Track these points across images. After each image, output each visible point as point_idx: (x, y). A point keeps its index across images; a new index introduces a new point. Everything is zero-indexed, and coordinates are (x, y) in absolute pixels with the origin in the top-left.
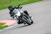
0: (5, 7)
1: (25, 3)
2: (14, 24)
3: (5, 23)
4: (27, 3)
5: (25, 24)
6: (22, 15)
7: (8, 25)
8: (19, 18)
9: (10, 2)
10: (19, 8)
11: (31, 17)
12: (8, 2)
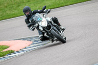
0: (8, 16)
2: (26, 48)
3: (9, 47)
6: (50, 24)
7: (13, 49)
8: (44, 30)
9: (18, 6)
10: (44, 12)
11: (63, 30)
12: (15, 6)
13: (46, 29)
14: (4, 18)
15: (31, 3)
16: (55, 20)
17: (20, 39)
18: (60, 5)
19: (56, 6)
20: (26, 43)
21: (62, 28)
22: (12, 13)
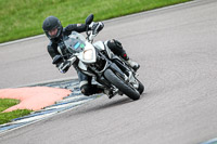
0: (18, 33)
1: (103, 13)
2: (56, 104)
3: (19, 101)
4: (110, 15)
5: (111, 95)
8: (89, 69)
9: (40, 11)
10: (90, 29)
11: (135, 68)
12: (32, 12)
13: (94, 69)
14: (8, 38)
15: (67, 5)
16: (116, 48)
17: (44, 85)
18: (132, 10)
19: (123, 12)
20: (56, 94)
21: (133, 64)
22: (26, 26)
